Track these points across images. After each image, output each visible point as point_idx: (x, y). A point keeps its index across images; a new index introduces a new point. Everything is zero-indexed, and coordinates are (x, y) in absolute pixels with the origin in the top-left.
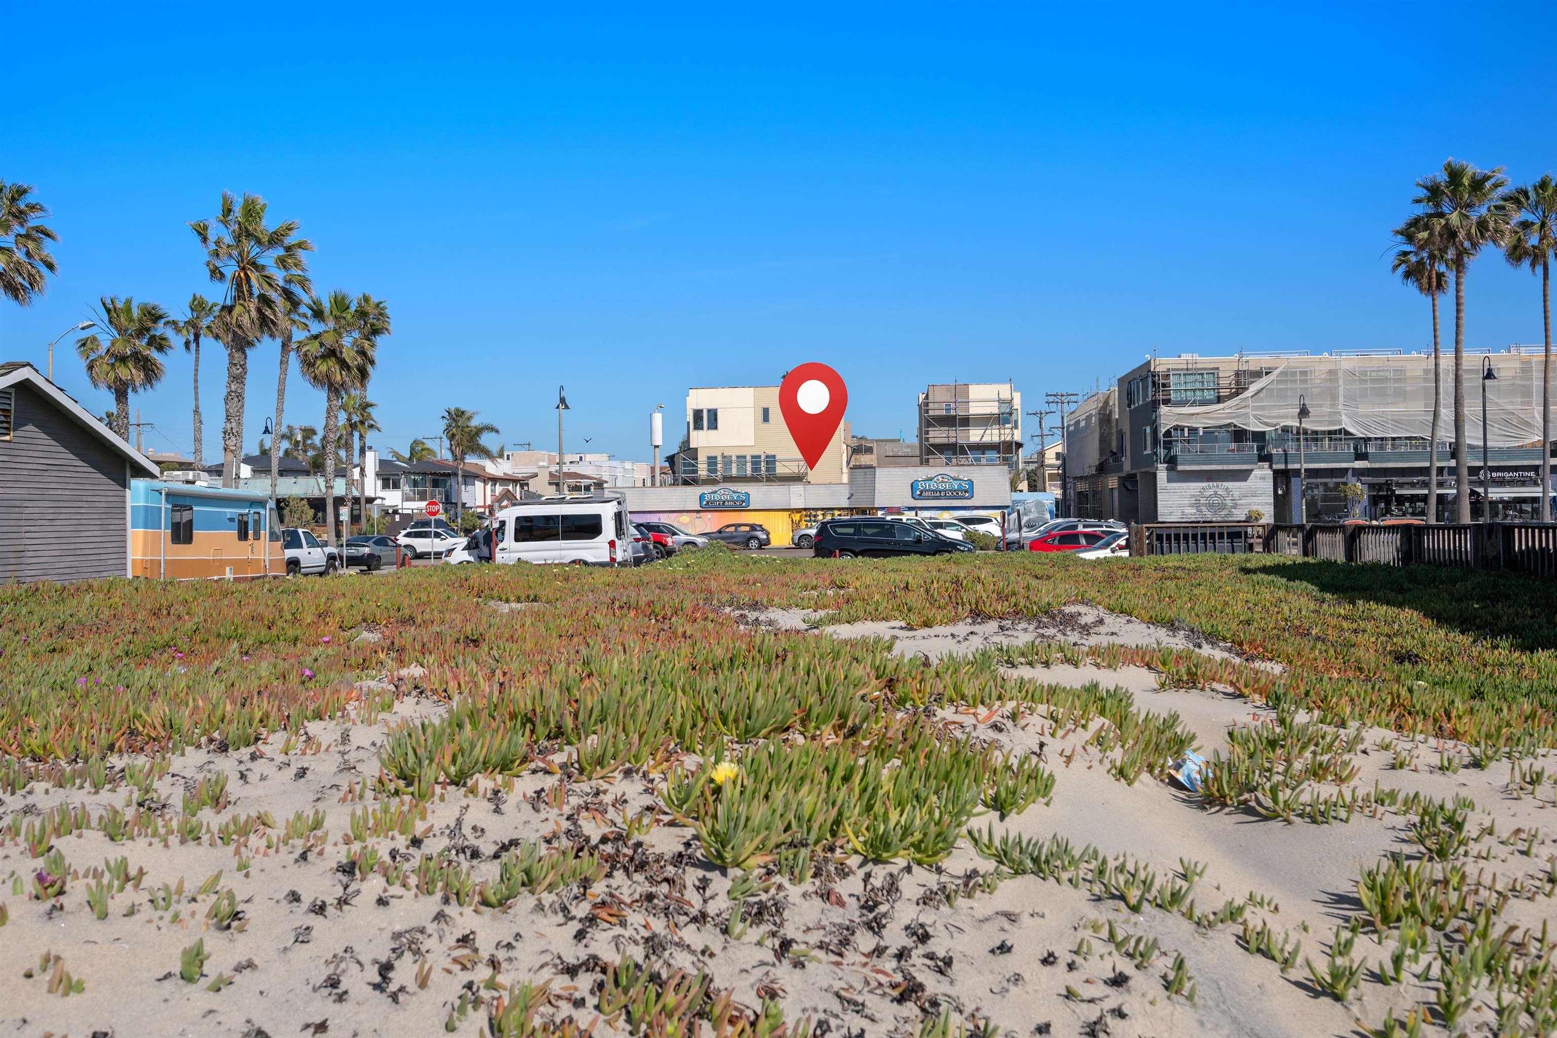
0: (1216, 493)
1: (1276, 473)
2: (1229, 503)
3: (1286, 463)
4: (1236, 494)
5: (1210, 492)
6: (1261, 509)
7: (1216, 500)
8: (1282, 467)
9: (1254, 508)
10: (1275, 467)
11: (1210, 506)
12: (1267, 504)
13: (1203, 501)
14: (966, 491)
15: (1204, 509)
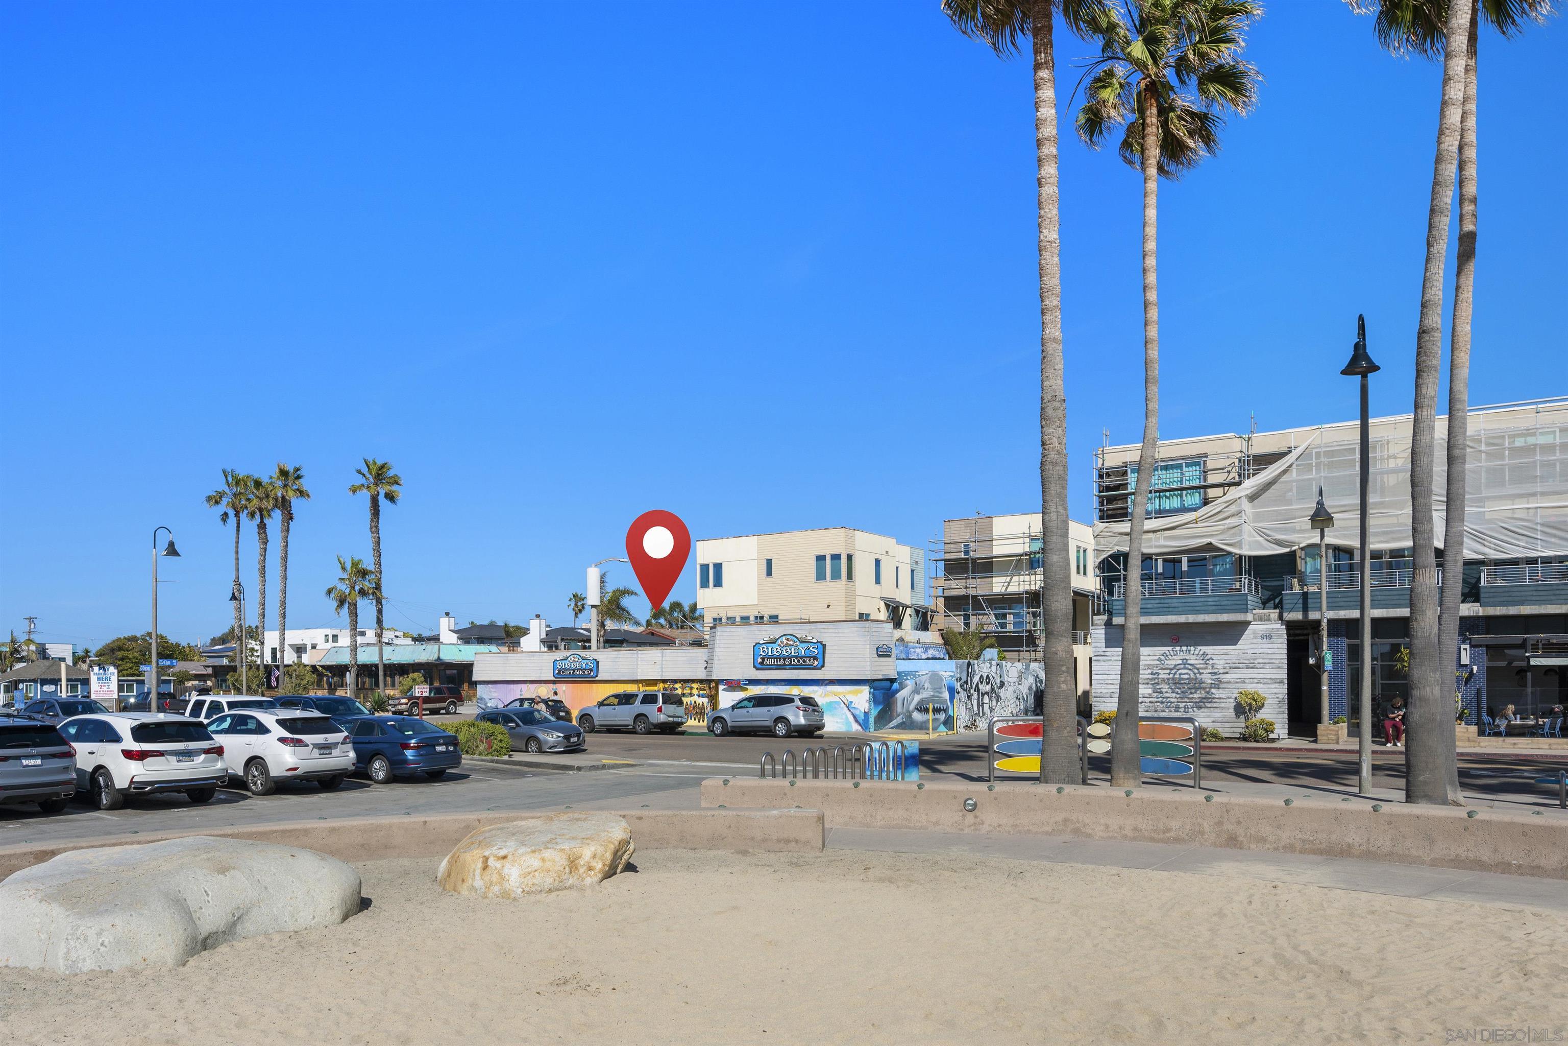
0: (1185, 662)
1: (1291, 626)
2: (1207, 679)
3: (1305, 610)
4: (1220, 663)
5: (1176, 661)
6: (1262, 690)
7: (1185, 674)
8: (1298, 616)
9: (1251, 688)
10: (1289, 616)
11: (1176, 683)
12: (1274, 681)
13: (1163, 675)
14: (815, 658)
15: (1165, 687)
